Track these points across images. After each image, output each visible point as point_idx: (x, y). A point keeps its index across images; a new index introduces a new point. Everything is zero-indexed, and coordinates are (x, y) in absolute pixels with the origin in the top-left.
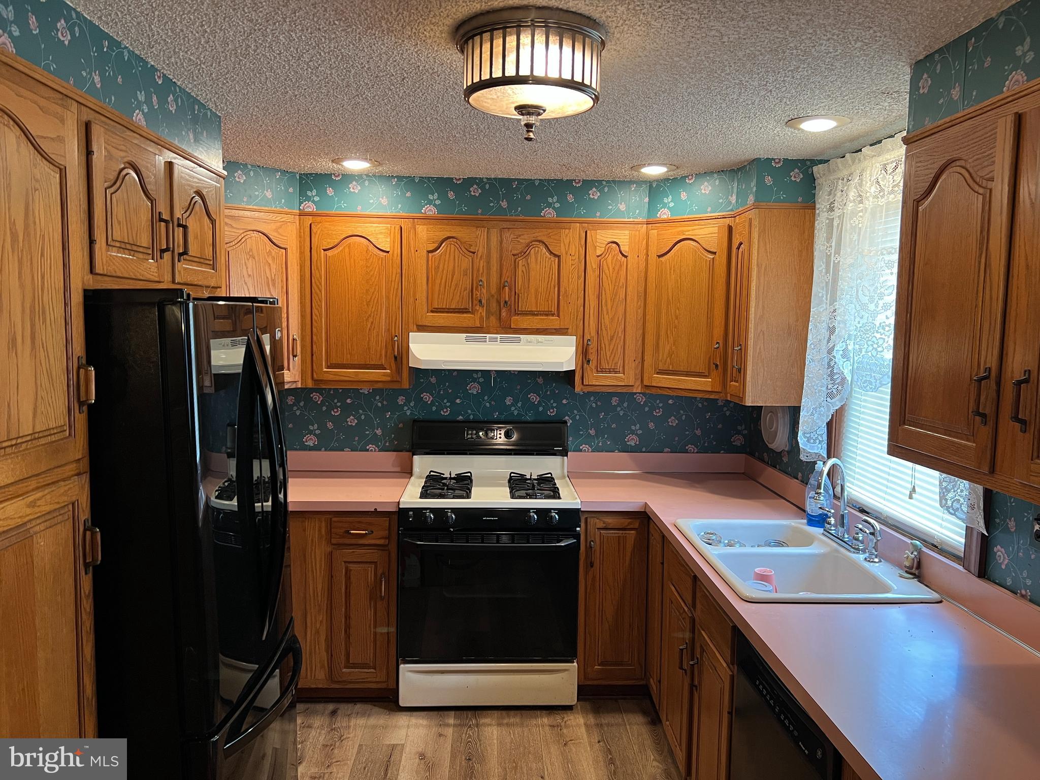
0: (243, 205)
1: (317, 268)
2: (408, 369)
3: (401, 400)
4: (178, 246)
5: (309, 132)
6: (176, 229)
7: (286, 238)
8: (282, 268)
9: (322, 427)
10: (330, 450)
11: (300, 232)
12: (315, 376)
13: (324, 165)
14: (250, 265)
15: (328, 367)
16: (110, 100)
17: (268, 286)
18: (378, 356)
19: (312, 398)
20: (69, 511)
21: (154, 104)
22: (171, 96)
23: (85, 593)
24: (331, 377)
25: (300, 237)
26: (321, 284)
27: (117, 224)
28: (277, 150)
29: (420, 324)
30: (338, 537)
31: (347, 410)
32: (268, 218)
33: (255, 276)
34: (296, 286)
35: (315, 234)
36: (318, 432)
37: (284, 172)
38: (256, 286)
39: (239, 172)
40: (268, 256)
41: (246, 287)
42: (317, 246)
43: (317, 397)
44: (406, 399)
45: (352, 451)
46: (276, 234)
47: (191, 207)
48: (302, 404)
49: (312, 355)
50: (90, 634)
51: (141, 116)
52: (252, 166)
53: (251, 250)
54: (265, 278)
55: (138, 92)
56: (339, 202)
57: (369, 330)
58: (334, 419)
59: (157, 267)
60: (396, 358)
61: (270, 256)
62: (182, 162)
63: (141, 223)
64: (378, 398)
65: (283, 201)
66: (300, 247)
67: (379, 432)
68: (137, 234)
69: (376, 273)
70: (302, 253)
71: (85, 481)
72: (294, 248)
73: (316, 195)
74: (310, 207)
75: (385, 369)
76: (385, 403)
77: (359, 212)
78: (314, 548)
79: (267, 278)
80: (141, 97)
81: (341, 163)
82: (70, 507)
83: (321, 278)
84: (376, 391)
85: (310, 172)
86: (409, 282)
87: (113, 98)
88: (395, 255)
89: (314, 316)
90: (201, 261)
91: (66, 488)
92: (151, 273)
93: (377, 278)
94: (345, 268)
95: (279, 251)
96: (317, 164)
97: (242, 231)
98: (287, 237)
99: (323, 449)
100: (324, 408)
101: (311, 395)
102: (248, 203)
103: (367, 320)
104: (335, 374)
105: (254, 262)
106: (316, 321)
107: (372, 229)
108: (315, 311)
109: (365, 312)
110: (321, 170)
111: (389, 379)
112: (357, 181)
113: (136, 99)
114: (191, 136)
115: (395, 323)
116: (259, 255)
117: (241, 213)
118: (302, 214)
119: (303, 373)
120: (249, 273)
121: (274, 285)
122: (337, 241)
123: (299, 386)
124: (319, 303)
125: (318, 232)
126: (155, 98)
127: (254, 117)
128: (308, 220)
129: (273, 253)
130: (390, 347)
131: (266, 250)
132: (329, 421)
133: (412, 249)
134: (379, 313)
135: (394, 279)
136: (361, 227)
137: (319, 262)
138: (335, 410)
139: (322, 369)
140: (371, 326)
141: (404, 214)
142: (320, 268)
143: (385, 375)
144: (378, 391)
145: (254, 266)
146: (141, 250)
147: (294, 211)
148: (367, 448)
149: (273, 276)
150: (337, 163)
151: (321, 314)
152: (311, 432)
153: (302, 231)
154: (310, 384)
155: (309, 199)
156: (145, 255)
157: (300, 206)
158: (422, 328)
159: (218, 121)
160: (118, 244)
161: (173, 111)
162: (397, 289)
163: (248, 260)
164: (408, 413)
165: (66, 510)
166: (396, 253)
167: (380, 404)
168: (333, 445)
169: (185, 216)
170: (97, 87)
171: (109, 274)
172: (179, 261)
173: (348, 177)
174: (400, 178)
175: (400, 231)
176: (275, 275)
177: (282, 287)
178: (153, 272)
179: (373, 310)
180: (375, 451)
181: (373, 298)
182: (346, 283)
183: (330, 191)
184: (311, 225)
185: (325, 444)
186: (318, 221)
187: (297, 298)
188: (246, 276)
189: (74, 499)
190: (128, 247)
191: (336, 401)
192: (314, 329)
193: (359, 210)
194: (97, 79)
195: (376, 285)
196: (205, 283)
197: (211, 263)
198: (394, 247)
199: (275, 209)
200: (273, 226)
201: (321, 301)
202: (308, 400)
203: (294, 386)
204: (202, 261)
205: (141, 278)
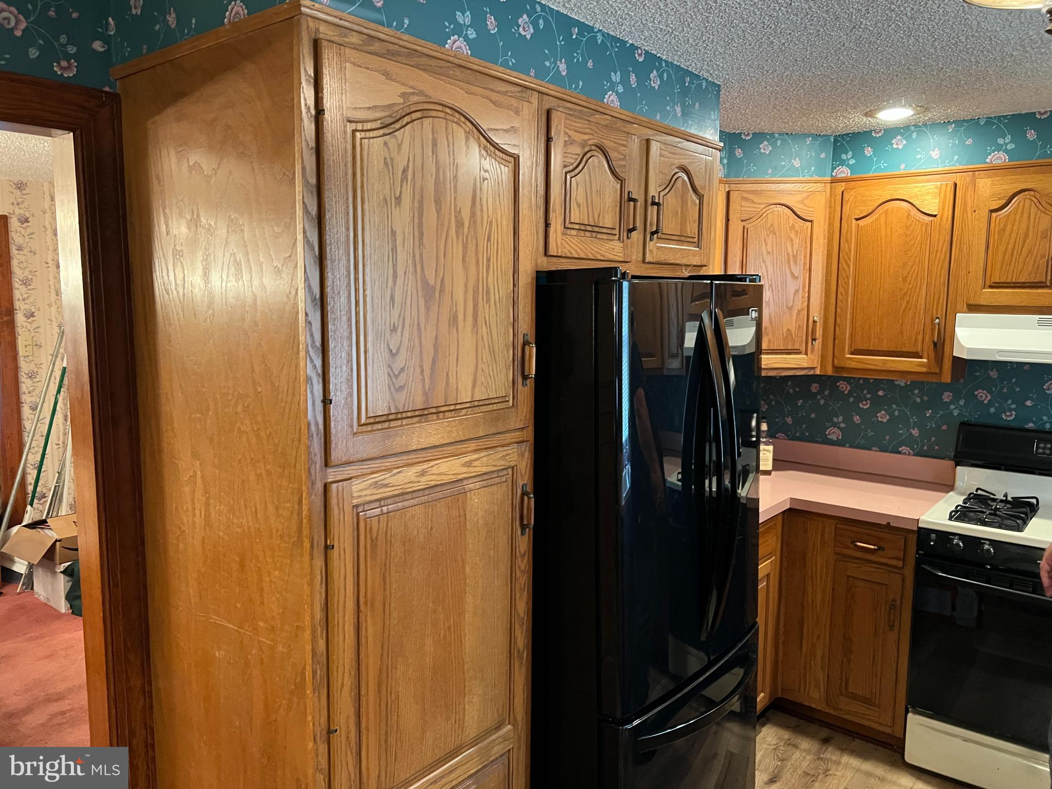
0: (768, 178)
1: (847, 241)
2: (951, 359)
3: (947, 397)
4: (651, 225)
5: (821, 85)
6: (650, 208)
7: (812, 209)
8: (806, 243)
9: (848, 420)
10: (856, 447)
11: (831, 202)
12: (836, 362)
13: (856, 121)
14: (769, 242)
15: (852, 353)
16: (577, 86)
17: (789, 263)
18: (913, 341)
19: (839, 386)
20: (508, 474)
21: (632, 83)
22: (655, 72)
23: (520, 552)
24: (853, 365)
25: (830, 207)
26: (849, 259)
27: (576, 208)
28: (797, 113)
29: (972, 303)
30: (843, 546)
31: (878, 404)
32: (794, 189)
33: (775, 253)
34: (821, 262)
35: (847, 202)
36: (843, 425)
37: (816, 137)
38: (775, 264)
39: (766, 143)
40: (791, 231)
41: (763, 266)
42: (849, 215)
43: (844, 387)
44: (953, 396)
45: (881, 451)
46: (801, 206)
47: (671, 183)
48: (827, 393)
49: (835, 339)
50: (524, 590)
51: (614, 97)
52: (780, 134)
53: (772, 225)
54: (786, 254)
55: (612, 74)
56: (878, 162)
57: (904, 310)
58: (861, 413)
59: (623, 247)
60: (935, 344)
61: (793, 231)
62: (664, 138)
63: (606, 204)
64: (916, 391)
65: (813, 168)
66: (830, 218)
67: (915, 432)
68: (599, 216)
69: (917, 242)
70: (831, 225)
71: (525, 449)
72: (822, 220)
73: (851, 158)
74: (843, 172)
75: (921, 357)
76: (925, 398)
77: (902, 172)
78: (815, 553)
79: (788, 254)
80: (616, 77)
81: (877, 116)
82: (510, 471)
83: (850, 252)
84: (915, 384)
85: (846, 132)
86: (961, 250)
87: (581, 83)
88: (945, 220)
89: (839, 295)
90: (681, 238)
91: (504, 453)
92: (615, 253)
93: (918, 248)
94: (879, 238)
95: (804, 224)
96: (849, 121)
97: (763, 206)
98: (814, 208)
99: (848, 445)
100: (851, 400)
101: (838, 384)
102: (773, 175)
103: (902, 298)
104: (859, 361)
105: (775, 239)
106: (841, 301)
107: (916, 190)
108: (841, 289)
109: (901, 289)
110: (858, 128)
111: (924, 370)
112: (902, 135)
113: (609, 80)
114: (678, 109)
115: (938, 303)
116: (780, 230)
117: (765, 186)
118: (834, 181)
119: (823, 358)
120: (769, 251)
121: (795, 262)
122: (871, 208)
123: (818, 372)
124: (846, 280)
125: (851, 200)
126: (633, 77)
127: (754, 79)
128: (841, 187)
129: (797, 226)
130: (929, 332)
131: (789, 223)
132: (856, 415)
133: (969, 209)
134: (917, 290)
135: (940, 248)
136: (902, 188)
137: (849, 234)
138: (864, 403)
139: (844, 355)
140: (906, 307)
141: (961, 167)
142: (850, 241)
143: (921, 365)
144: (917, 382)
145: (775, 243)
146: (604, 230)
147: (824, 178)
148: (900, 449)
149: (795, 252)
150: (872, 116)
151: (847, 293)
152: (835, 425)
153: (833, 200)
154: (830, 371)
155: (842, 163)
156: (610, 235)
157: (833, 172)
158: (974, 308)
159: (716, 91)
160: (577, 227)
161: (656, 88)
162: (944, 261)
163: (768, 236)
164: (956, 413)
165: (505, 472)
166: (945, 215)
167: (918, 400)
168: (859, 442)
169: (662, 194)
170: (562, 75)
171: (564, 255)
172: (651, 240)
173: (892, 132)
174: (958, 123)
175: (953, 189)
176: (797, 251)
177: (805, 264)
178: (618, 252)
179: (911, 286)
180: (909, 454)
181: (911, 273)
182: (880, 255)
183: (868, 151)
184: (843, 192)
185: (850, 440)
186: (851, 187)
187: (820, 275)
188: (765, 252)
189: (512, 464)
190: (589, 228)
191: (865, 392)
192: (838, 310)
193: (902, 169)
194: (563, 67)
195: (917, 256)
196: (684, 261)
197: (696, 240)
198: (943, 209)
199: (803, 179)
200: (799, 197)
201: (848, 278)
202: (834, 388)
203: (811, 373)
204: (683, 239)
205: (602, 258)
